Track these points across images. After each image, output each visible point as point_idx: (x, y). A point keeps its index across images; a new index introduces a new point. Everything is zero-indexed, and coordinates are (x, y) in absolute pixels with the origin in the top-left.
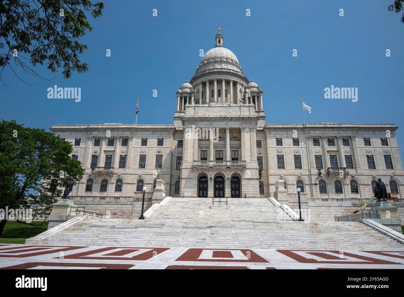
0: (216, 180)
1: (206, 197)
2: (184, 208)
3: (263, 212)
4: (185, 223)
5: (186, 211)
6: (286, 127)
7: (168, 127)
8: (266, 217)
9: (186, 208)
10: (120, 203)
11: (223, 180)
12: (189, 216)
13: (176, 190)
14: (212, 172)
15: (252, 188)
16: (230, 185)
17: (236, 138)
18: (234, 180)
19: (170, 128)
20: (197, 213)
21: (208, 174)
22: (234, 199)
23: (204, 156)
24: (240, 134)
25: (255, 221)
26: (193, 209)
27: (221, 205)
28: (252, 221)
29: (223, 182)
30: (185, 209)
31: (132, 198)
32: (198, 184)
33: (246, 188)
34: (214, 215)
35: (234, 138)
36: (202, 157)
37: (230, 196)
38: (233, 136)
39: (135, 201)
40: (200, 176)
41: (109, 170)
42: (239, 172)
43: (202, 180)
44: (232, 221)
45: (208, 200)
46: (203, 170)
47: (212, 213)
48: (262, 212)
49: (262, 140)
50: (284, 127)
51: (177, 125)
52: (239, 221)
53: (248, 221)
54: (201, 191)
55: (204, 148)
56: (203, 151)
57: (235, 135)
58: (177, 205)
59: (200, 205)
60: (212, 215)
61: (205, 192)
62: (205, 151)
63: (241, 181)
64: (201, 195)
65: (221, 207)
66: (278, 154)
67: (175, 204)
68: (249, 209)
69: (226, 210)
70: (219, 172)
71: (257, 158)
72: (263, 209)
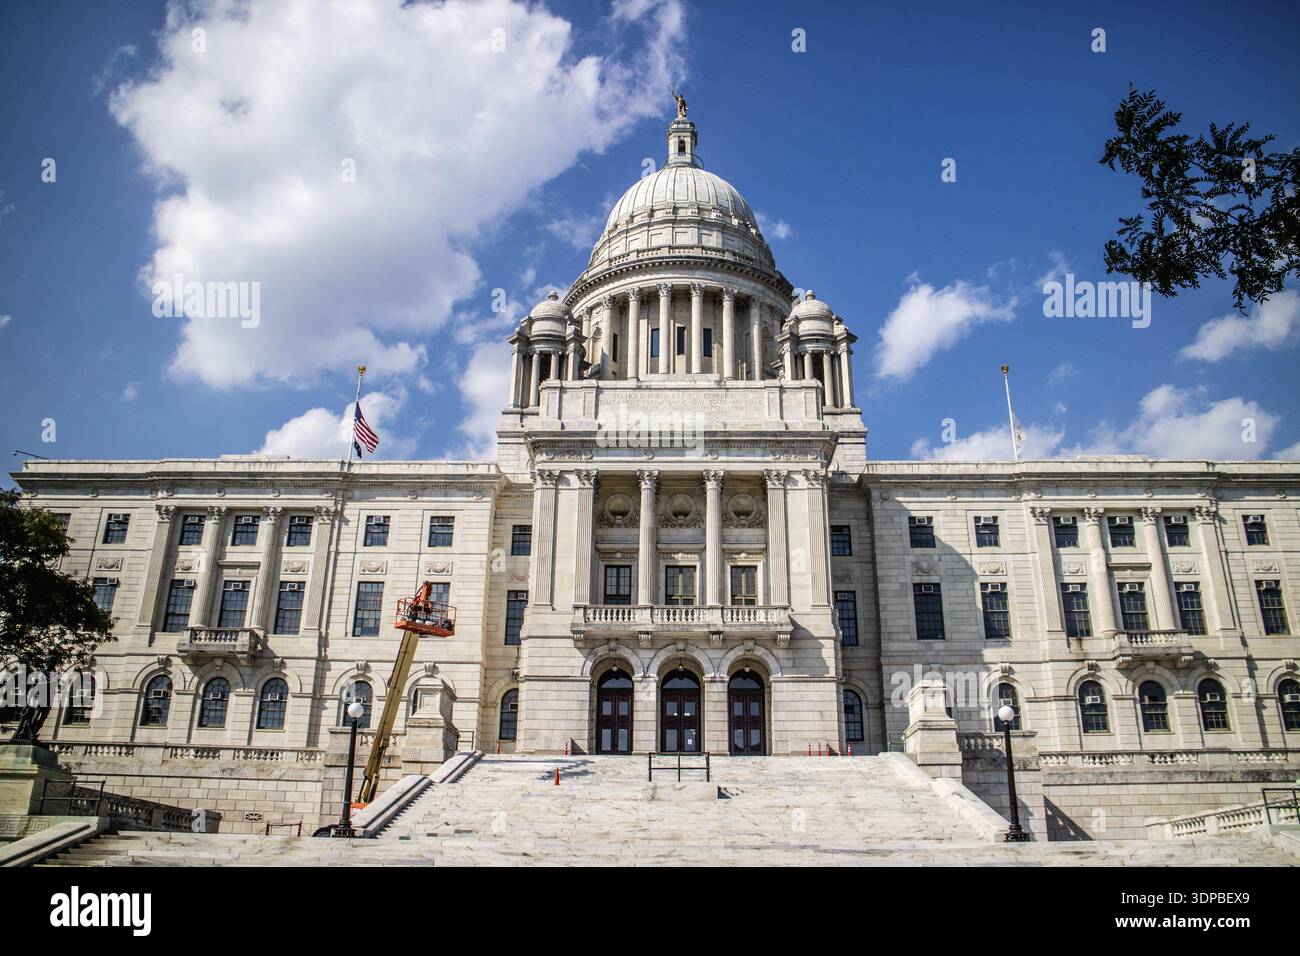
0: (666, 686)
1: (629, 751)
2: (529, 794)
3: (858, 811)
4: (525, 854)
5: (533, 805)
6: (949, 472)
7: (471, 471)
8: (871, 831)
9: (538, 795)
10: (276, 774)
11: (697, 687)
12: (547, 830)
13: (505, 724)
14: (651, 654)
15: (817, 716)
16: (724, 707)
17: (747, 514)
18: (740, 684)
19: (482, 476)
20: (583, 816)
21: (634, 661)
22: (739, 759)
23: (618, 590)
24: (765, 500)
25: (824, 845)
26: (566, 799)
27: (682, 784)
28: (814, 847)
29: (696, 695)
30: (532, 799)
31: (323, 755)
32: (591, 701)
33: (791, 716)
34: (653, 826)
35: (738, 514)
36: (608, 592)
37: (727, 748)
38: (739, 509)
39: (331, 766)
40: (602, 670)
41: (233, 643)
42: (760, 652)
43: (611, 684)
44: (726, 847)
45: (636, 765)
46: (613, 644)
47: (643, 815)
48: (854, 809)
49: (853, 523)
50: (937, 472)
51: (511, 463)
52: (758, 848)
53: (795, 847)
54: (604, 731)
55: (619, 555)
56: (615, 570)
57: (745, 502)
58: (500, 783)
59: (598, 785)
60: (645, 825)
61: (623, 732)
62: (622, 570)
63: (770, 687)
64: (606, 745)
65: (682, 791)
66: (917, 580)
67: (494, 779)
68: (801, 800)
69: (704, 803)
70: (681, 654)
71: (836, 596)
72: (861, 798)
